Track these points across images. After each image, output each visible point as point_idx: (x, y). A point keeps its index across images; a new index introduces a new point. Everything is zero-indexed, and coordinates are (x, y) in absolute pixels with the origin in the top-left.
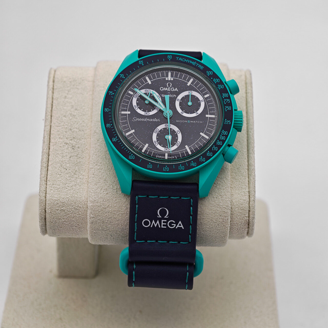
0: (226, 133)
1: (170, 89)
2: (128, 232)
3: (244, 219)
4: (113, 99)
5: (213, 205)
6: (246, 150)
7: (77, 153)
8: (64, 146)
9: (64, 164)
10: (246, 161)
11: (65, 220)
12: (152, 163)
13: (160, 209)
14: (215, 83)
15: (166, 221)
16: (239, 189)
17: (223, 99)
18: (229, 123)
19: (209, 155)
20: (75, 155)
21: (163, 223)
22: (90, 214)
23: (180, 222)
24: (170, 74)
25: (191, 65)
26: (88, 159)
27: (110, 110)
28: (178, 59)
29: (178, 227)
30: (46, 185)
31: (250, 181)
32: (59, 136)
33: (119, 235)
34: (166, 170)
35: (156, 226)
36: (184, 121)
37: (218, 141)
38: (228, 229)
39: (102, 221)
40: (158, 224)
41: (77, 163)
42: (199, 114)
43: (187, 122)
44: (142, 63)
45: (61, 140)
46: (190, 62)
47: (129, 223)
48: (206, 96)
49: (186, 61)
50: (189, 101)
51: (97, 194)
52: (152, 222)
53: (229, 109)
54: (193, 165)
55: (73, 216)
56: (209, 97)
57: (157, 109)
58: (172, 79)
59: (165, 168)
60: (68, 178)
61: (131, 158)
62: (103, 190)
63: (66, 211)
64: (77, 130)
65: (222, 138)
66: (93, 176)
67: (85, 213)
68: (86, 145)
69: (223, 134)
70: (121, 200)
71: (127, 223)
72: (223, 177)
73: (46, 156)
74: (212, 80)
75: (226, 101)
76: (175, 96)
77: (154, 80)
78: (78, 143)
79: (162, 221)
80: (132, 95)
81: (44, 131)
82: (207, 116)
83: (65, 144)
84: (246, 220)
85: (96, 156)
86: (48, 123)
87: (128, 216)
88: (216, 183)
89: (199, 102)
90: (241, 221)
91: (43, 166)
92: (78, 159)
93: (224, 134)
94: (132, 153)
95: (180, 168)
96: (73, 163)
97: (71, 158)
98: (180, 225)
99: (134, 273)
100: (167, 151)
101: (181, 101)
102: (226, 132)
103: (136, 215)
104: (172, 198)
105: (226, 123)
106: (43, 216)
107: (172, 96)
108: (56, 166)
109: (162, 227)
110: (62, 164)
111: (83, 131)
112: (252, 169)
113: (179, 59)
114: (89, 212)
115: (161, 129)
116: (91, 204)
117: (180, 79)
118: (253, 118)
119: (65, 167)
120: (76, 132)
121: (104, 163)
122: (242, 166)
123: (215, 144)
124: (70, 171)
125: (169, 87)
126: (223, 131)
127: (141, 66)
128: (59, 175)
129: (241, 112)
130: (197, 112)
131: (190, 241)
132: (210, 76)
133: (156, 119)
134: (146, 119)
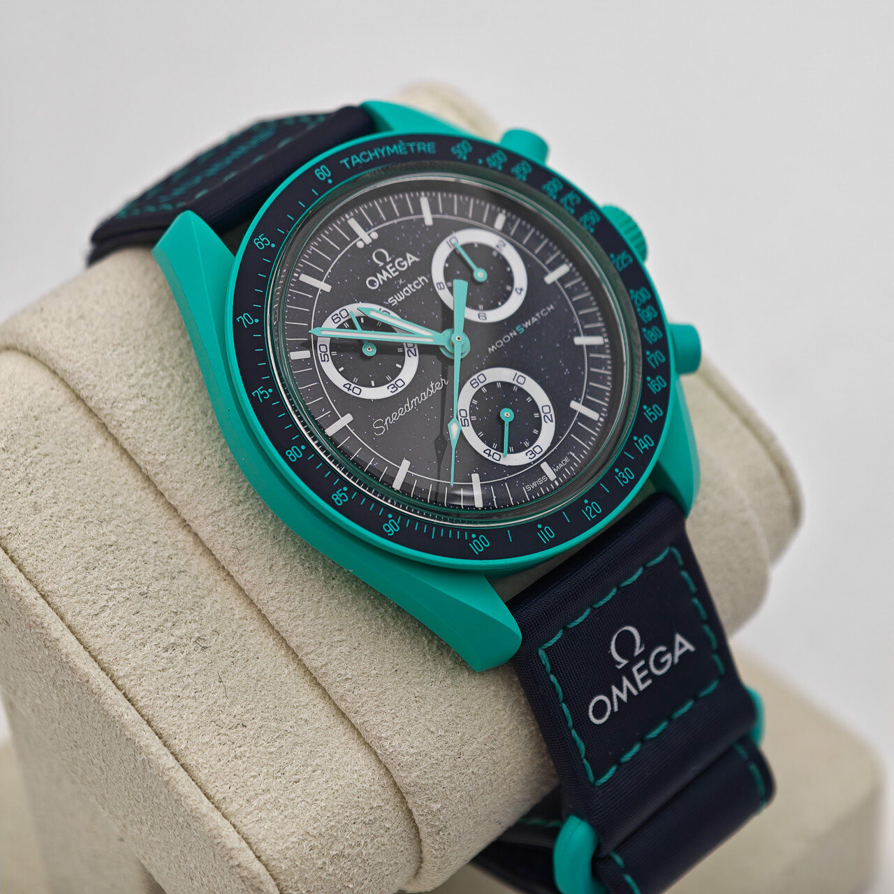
0: (643, 295)
1: (394, 266)
4: (282, 408)
7: (228, 652)
8: (170, 660)
9: (223, 716)
12: (543, 521)
13: (613, 643)
15: (642, 663)
17: (558, 202)
18: (628, 259)
19: (657, 387)
20: (228, 661)
21: (639, 674)
23: (679, 638)
24: (354, 224)
25: (395, 158)
27: (303, 447)
28: (350, 162)
29: (681, 657)
34: (594, 513)
35: (625, 699)
36: (506, 339)
37: (645, 330)
40: (628, 687)
42: (524, 289)
43: (517, 332)
44: (265, 242)
45: (146, 649)
46: (386, 152)
49: (375, 157)
52: (612, 693)
53: (593, 219)
54: (646, 446)
56: (509, 221)
57: (410, 354)
58: (375, 235)
59: (588, 509)
61: (480, 548)
65: (648, 315)
69: (639, 301)
74: (486, 165)
75: (570, 204)
76: (423, 280)
77: (330, 271)
78: (201, 619)
79: (635, 669)
80: (311, 360)
89: (495, 254)
93: (642, 299)
94: (471, 531)
96: (245, 691)
98: (681, 645)
99: (629, 879)
100: (538, 456)
101: (449, 284)
102: (643, 291)
103: (564, 705)
105: (620, 265)
107: (417, 285)
108: (206, 739)
109: (642, 687)
113: (354, 163)
117: (395, 221)
123: (645, 345)
124: (258, 723)
125: (387, 264)
126: (635, 294)
128: (239, 761)
130: (517, 285)
131: (723, 672)
132: (472, 158)
133: (434, 382)
134: (408, 405)
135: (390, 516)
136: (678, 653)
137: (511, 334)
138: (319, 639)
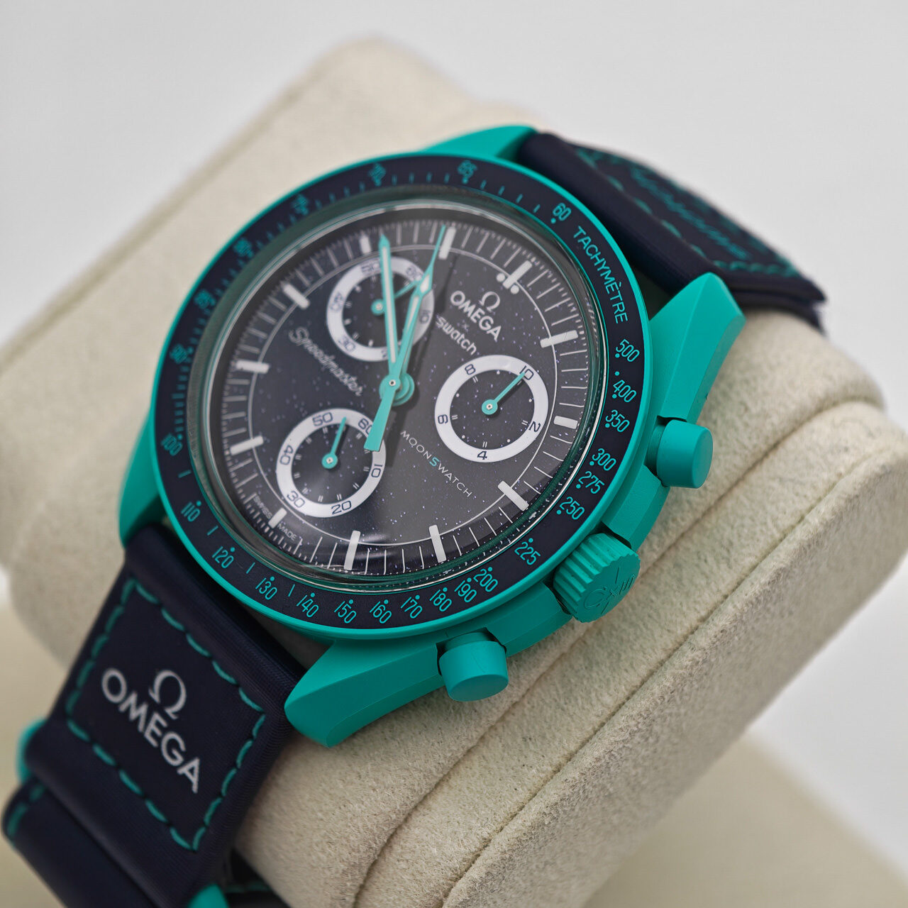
0: (489, 583)
1: (483, 316)
4: (288, 225)
12: (205, 508)
13: (166, 674)
14: (614, 396)
15: (164, 723)
17: (584, 469)
18: (531, 560)
19: (379, 612)
21: (155, 725)
23: (196, 763)
24: (525, 267)
25: (599, 282)
28: (581, 236)
29: (183, 774)
34: (221, 560)
35: (132, 718)
36: (420, 448)
37: (445, 590)
40: (141, 715)
42: (486, 461)
43: (431, 459)
44: (468, 173)
46: (604, 270)
48: (560, 421)
49: (595, 260)
50: (493, 398)
52: (130, 695)
54: (306, 608)
57: (380, 352)
58: (515, 290)
59: (225, 553)
65: (465, 592)
69: (479, 578)
74: (616, 379)
75: (587, 481)
76: (472, 349)
77: (464, 253)
79: (156, 716)
82: (503, 486)
89: (525, 423)
93: (483, 583)
94: (185, 433)
98: (191, 770)
100: (292, 503)
101: (475, 380)
102: (494, 582)
103: (105, 638)
104: (215, 665)
105: (521, 551)
107: (466, 344)
109: (148, 735)
113: (582, 240)
115: (340, 425)
117: (537, 308)
123: (427, 593)
125: (484, 308)
126: (488, 572)
127: (456, 179)
130: (489, 452)
132: (618, 364)
133: (356, 381)
134: (327, 359)
135: (190, 350)
136: (186, 770)
137: (427, 452)
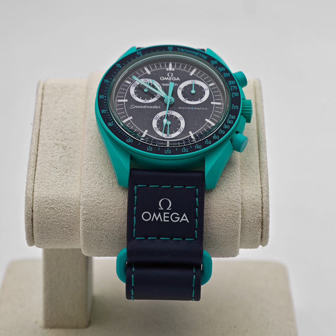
0: (233, 117)
1: (172, 78)
2: (126, 232)
3: (257, 216)
4: (108, 87)
5: (221, 199)
6: (256, 149)
7: (69, 153)
8: (54, 146)
9: (54, 164)
10: (257, 158)
11: (54, 219)
12: (152, 146)
13: (161, 200)
14: (221, 71)
15: (168, 213)
16: (250, 184)
17: (229, 86)
18: (237, 108)
19: (215, 138)
20: (67, 154)
21: (165, 216)
22: (83, 210)
23: (185, 215)
24: (170, 64)
26: (81, 158)
27: (105, 97)
29: (182, 221)
30: (34, 184)
31: (262, 178)
32: (49, 138)
33: (116, 237)
34: (168, 152)
35: (157, 220)
36: (186, 108)
37: (225, 124)
38: (238, 227)
39: (97, 218)
40: (159, 217)
41: (68, 163)
43: (191, 108)
44: (140, 54)
45: (50, 141)
46: (192, 52)
47: (126, 220)
48: (210, 85)
49: (188, 52)
50: (192, 89)
51: (91, 188)
52: (153, 215)
53: (236, 95)
54: (198, 147)
55: (63, 215)
56: (214, 86)
58: (173, 70)
60: (58, 177)
61: (129, 141)
62: (97, 184)
63: (55, 209)
64: (69, 132)
65: (230, 122)
66: (86, 171)
67: (77, 211)
68: (79, 146)
69: (230, 118)
70: (117, 194)
71: (124, 220)
72: (232, 170)
73: (33, 157)
74: (217, 68)
75: (233, 88)
78: (70, 143)
79: (165, 213)
80: (129, 85)
81: (32, 134)
82: (212, 103)
83: (56, 145)
84: (259, 217)
85: (90, 152)
86: (37, 126)
87: (126, 212)
88: (224, 176)
89: (203, 90)
90: (254, 218)
91: (31, 165)
92: (69, 158)
93: (232, 118)
94: (130, 137)
95: (183, 150)
96: (64, 163)
97: (62, 157)
98: (185, 218)
99: (133, 276)
100: (168, 137)
101: (184, 90)
103: (135, 207)
104: (175, 187)
105: (233, 108)
106: (30, 216)
108: (45, 165)
109: (165, 221)
110: (52, 163)
111: (75, 132)
112: (264, 166)
113: (181, 50)
114: (82, 207)
115: (162, 116)
116: (84, 199)
117: (182, 70)
118: (264, 120)
119: (55, 166)
120: (68, 134)
121: (99, 158)
122: (253, 163)
123: (222, 127)
124: (60, 170)
125: (170, 76)
126: (231, 116)
128: (48, 174)
129: (250, 102)
130: (202, 100)
131: (196, 237)
132: (215, 65)
133: (156, 106)
134: (145, 107)
135: (112, 122)
136: (182, 219)
137: (189, 108)
138: (89, 158)
